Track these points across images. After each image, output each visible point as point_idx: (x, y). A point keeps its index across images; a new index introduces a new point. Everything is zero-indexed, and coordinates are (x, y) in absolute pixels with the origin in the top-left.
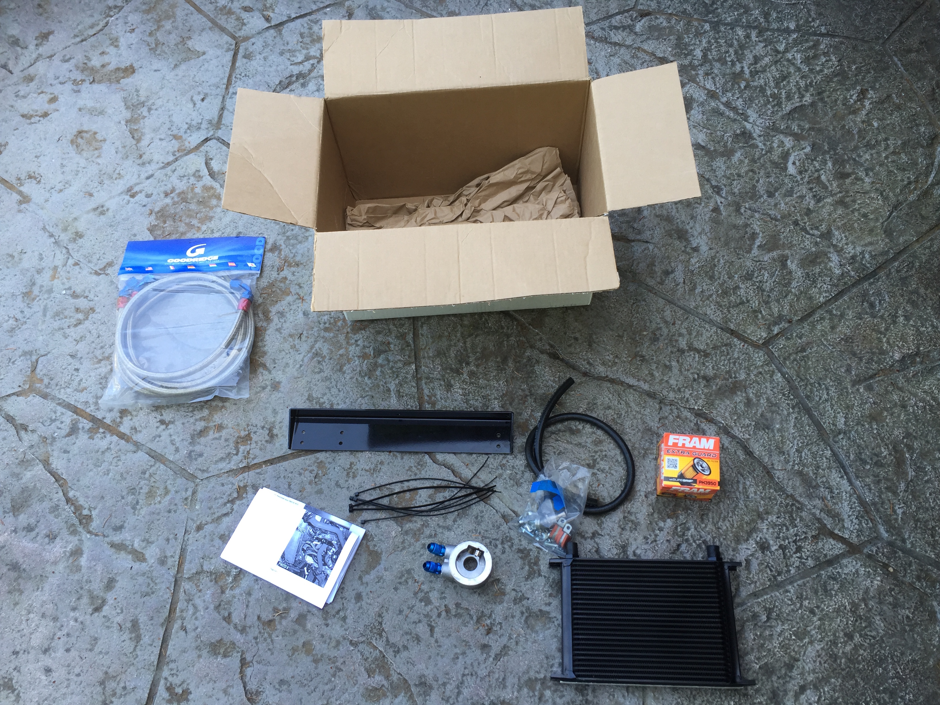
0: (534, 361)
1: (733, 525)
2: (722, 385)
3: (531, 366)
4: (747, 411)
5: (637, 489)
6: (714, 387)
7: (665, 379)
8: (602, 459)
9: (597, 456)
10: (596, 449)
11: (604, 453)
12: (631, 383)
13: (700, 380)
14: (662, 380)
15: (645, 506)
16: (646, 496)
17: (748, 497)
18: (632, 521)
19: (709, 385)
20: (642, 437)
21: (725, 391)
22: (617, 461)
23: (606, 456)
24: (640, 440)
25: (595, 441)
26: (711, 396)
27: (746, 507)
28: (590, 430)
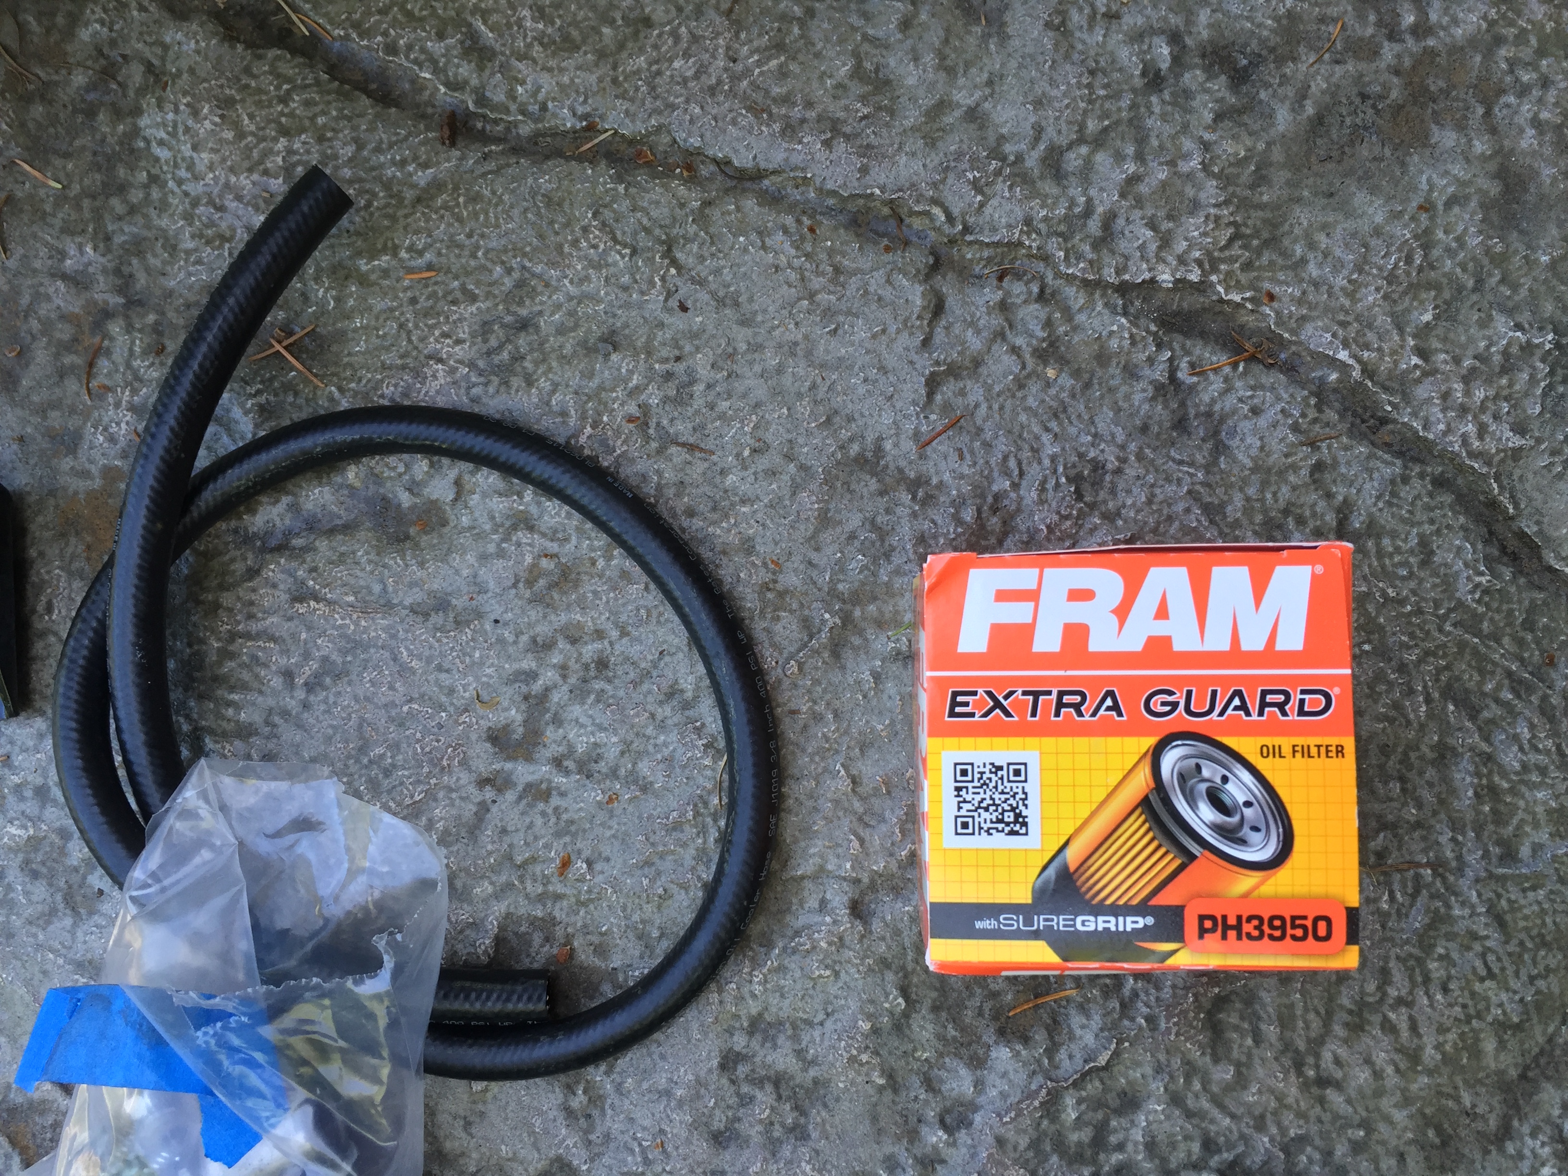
0: (135, 74)
1: (1414, 1057)
2: (1333, 92)
3: (118, 114)
4: (1500, 260)
5: (804, 867)
6: (1283, 117)
7: (963, 98)
8: (579, 693)
9: (549, 676)
10: (543, 630)
11: (589, 650)
12: (743, 160)
13: (1193, 78)
14: (942, 106)
15: (852, 974)
16: (857, 910)
17: (1509, 856)
18: (778, 1081)
19: (1250, 106)
20: (825, 520)
21: (1357, 134)
22: (672, 693)
23: (602, 664)
24: (813, 542)
25: (533, 575)
26: (1260, 179)
27: (1500, 921)
28: (499, 505)
